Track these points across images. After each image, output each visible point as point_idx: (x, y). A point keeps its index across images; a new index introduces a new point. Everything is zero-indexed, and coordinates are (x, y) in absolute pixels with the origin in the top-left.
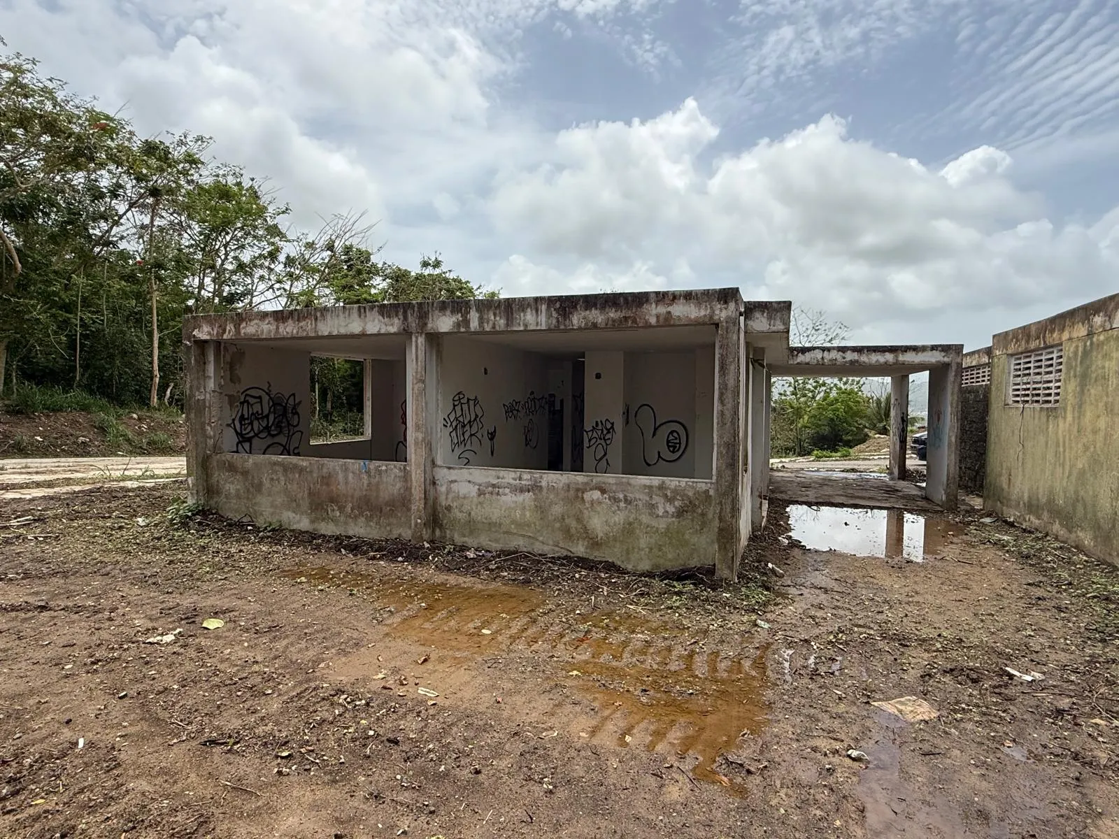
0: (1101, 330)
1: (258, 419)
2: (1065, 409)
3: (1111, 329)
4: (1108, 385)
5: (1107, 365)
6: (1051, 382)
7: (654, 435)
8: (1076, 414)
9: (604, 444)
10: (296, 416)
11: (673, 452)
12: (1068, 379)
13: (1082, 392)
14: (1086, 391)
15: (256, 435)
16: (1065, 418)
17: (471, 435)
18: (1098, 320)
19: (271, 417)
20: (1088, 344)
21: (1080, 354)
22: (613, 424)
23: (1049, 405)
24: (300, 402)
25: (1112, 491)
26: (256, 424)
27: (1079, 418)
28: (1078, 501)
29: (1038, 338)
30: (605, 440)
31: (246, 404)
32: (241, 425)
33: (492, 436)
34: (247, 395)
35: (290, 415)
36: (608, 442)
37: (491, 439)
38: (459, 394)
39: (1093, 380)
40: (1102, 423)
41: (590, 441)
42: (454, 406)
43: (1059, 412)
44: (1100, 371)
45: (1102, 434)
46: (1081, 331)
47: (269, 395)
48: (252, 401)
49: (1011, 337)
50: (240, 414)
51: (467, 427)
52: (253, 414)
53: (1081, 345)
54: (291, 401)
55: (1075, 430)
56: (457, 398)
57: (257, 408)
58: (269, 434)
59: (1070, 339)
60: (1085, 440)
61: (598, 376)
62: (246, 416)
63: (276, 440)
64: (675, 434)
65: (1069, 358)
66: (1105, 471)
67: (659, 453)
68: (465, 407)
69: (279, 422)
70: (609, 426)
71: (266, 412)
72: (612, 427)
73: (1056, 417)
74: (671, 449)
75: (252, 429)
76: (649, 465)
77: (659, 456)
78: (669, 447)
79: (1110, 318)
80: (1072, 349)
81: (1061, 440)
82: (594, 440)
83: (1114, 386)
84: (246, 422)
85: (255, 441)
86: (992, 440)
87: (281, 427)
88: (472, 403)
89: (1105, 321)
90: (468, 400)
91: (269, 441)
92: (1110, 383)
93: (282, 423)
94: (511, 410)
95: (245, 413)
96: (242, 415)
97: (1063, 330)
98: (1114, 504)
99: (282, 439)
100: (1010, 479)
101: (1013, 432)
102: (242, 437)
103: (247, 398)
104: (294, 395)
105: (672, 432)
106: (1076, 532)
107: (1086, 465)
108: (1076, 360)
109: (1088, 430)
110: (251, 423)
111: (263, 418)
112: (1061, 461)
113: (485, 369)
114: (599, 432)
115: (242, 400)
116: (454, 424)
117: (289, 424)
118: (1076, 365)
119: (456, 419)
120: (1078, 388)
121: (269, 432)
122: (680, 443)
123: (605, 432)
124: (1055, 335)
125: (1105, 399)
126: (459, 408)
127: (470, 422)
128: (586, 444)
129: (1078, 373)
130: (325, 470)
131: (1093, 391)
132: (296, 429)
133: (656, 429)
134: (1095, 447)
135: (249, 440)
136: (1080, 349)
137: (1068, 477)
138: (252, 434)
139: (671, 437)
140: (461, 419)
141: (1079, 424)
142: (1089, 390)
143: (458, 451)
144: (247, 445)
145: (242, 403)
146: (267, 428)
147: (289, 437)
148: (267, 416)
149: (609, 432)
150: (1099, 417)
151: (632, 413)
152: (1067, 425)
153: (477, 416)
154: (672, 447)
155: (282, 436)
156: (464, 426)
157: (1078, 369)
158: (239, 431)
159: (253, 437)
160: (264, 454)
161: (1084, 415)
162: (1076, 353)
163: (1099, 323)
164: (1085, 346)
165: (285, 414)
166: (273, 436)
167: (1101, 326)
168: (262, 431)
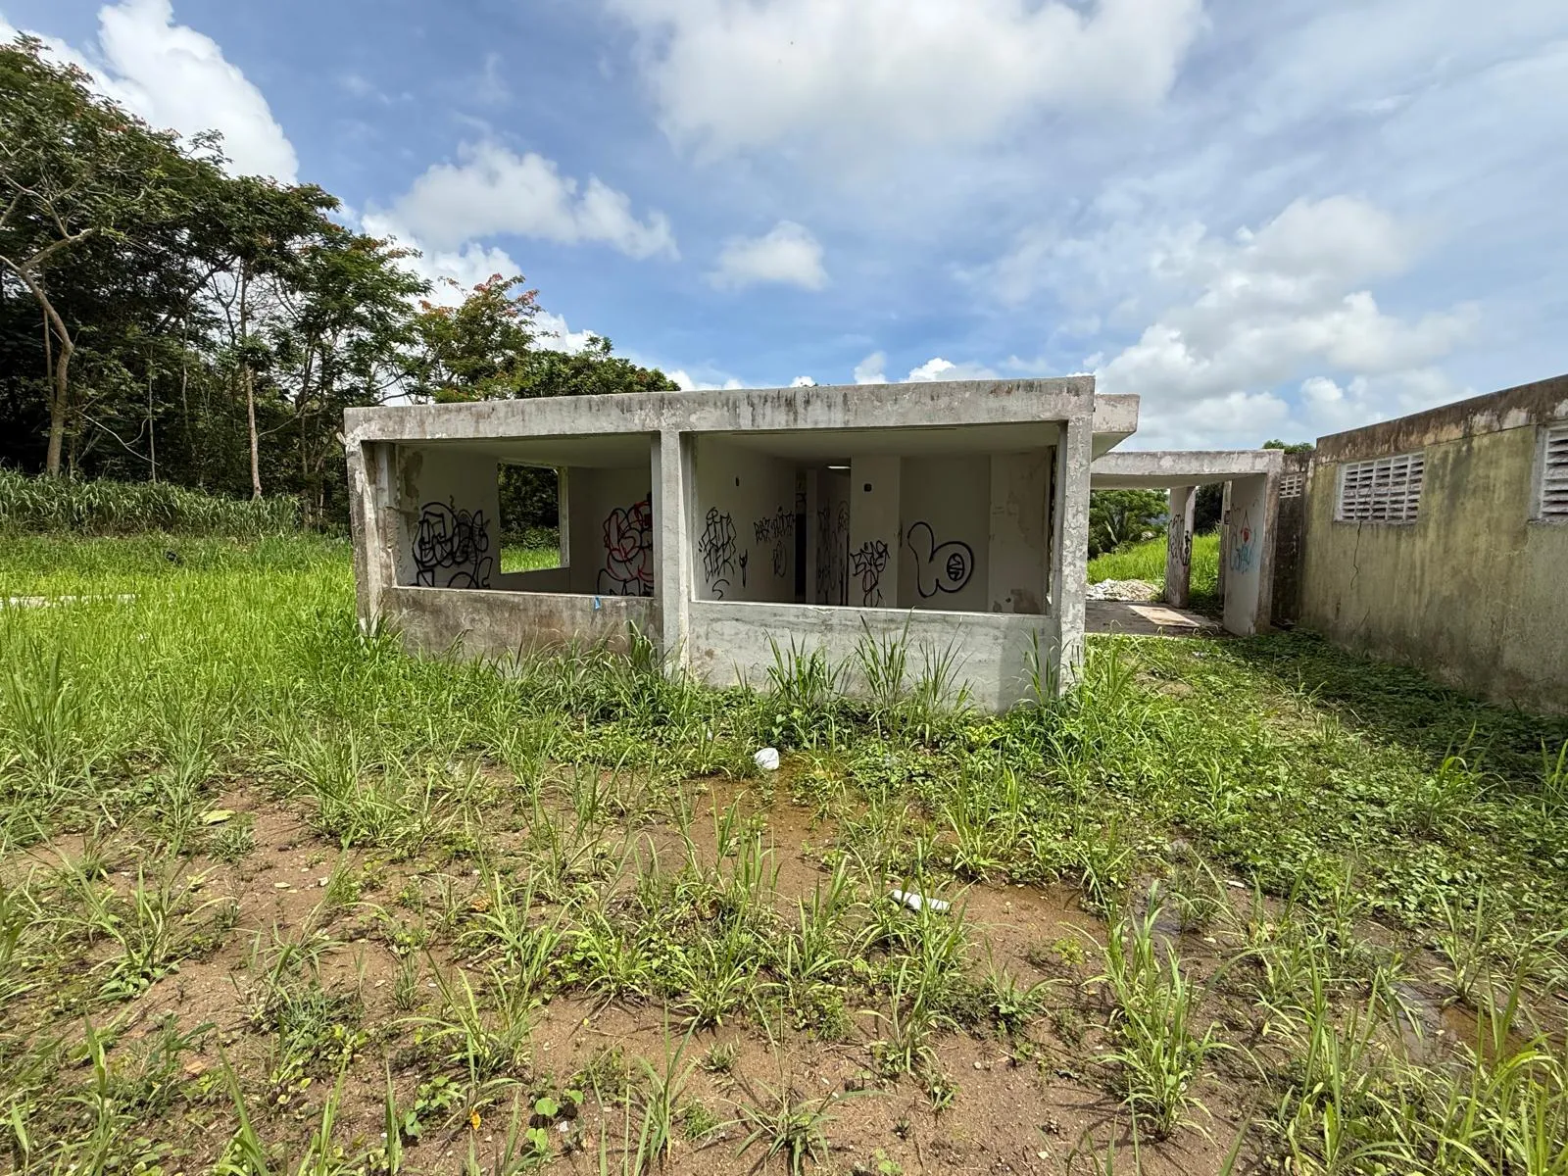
0: (1484, 432)
1: (439, 543)
2: (1426, 528)
3: (1501, 430)
4: (1493, 499)
5: (1492, 474)
6: (1403, 494)
7: (931, 559)
8: (1442, 532)
9: (875, 571)
10: (484, 540)
11: (955, 579)
12: (1430, 491)
13: (1452, 505)
14: (1458, 504)
15: (439, 563)
16: (1425, 536)
17: (725, 561)
18: (1480, 420)
19: (456, 540)
20: (1464, 448)
21: (1450, 460)
22: (886, 546)
23: (1400, 522)
24: (488, 521)
25: (1493, 622)
26: (438, 548)
27: (1447, 536)
28: (1441, 633)
29: (1388, 441)
30: (876, 566)
31: (426, 525)
32: (421, 550)
33: (744, 562)
34: (426, 513)
35: (477, 538)
36: (880, 569)
37: (743, 566)
38: (712, 510)
39: (1470, 493)
40: (1482, 542)
41: (857, 567)
42: (708, 525)
43: (1416, 530)
44: (1481, 482)
45: (1481, 555)
46: (1455, 432)
47: (452, 512)
48: (433, 520)
49: (1344, 441)
50: (418, 538)
51: (721, 552)
52: (434, 536)
53: (1452, 449)
54: (478, 520)
55: (1441, 549)
56: (710, 516)
57: (439, 529)
58: (454, 562)
59: (1437, 443)
60: (1454, 562)
61: (868, 488)
62: (426, 540)
63: (463, 569)
64: (957, 558)
65: (1434, 466)
66: (1483, 600)
67: (937, 581)
68: (718, 526)
69: (465, 546)
70: (881, 549)
71: (449, 534)
72: (885, 550)
73: (1411, 535)
74: (953, 576)
75: (434, 555)
76: (925, 596)
77: (938, 585)
78: (950, 573)
79: (1499, 417)
80: (1438, 456)
81: (1418, 564)
82: (862, 567)
83: (1502, 499)
84: (427, 546)
85: (438, 570)
86: (1313, 563)
87: (467, 552)
88: (724, 521)
89: (1492, 421)
90: (722, 517)
91: (455, 569)
92: (1496, 496)
93: (468, 546)
94: (760, 531)
95: (426, 535)
96: (422, 539)
97: (1426, 432)
98: (1496, 637)
99: (468, 568)
100: (1338, 609)
101: (1345, 553)
102: (424, 566)
103: (427, 517)
104: (480, 512)
105: (953, 556)
106: (1437, 669)
107: (1456, 593)
108: (1445, 468)
109: (1461, 550)
110: (433, 548)
111: (446, 542)
112: (1417, 586)
113: (737, 480)
114: (869, 556)
115: (421, 519)
116: (708, 548)
117: (476, 549)
118: (1444, 475)
119: (710, 541)
120: (1446, 502)
121: (453, 558)
122: (963, 569)
123: (876, 556)
124: (1413, 438)
125: (1487, 514)
126: (712, 528)
127: (723, 545)
128: (852, 570)
129: (1447, 484)
130: (544, 608)
131: (1469, 506)
132: (484, 555)
133: (933, 552)
134: (1470, 570)
135: (431, 569)
136: (1451, 456)
137: (1427, 607)
138: (434, 562)
139: (952, 562)
140: (714, 542)
141: (1446, 544)
142: (1462, 504)
143: (712, 580)
144: (428, 576)
145: (422, 523)
146: (452, 554)
147: (477, 565)
148: (451, 540)
149: (881, 556)
150: (1476, 535)
151: (905, 535)
152: (1428, 546)
153: (729, 538)
154: (954, 573)
155: (468, 563)
156: (717, 551)
157: (1447, 479)
158: (418, 557)
159: (435, 565)
160: (448, 587)
161: (1454, 533)
162: (1445, 459)
163: (1482, 423)
164: (1459, 451)
165: (471, 537)
166: (459, 564)
167: (1484, 427)
168: (445, 558)
